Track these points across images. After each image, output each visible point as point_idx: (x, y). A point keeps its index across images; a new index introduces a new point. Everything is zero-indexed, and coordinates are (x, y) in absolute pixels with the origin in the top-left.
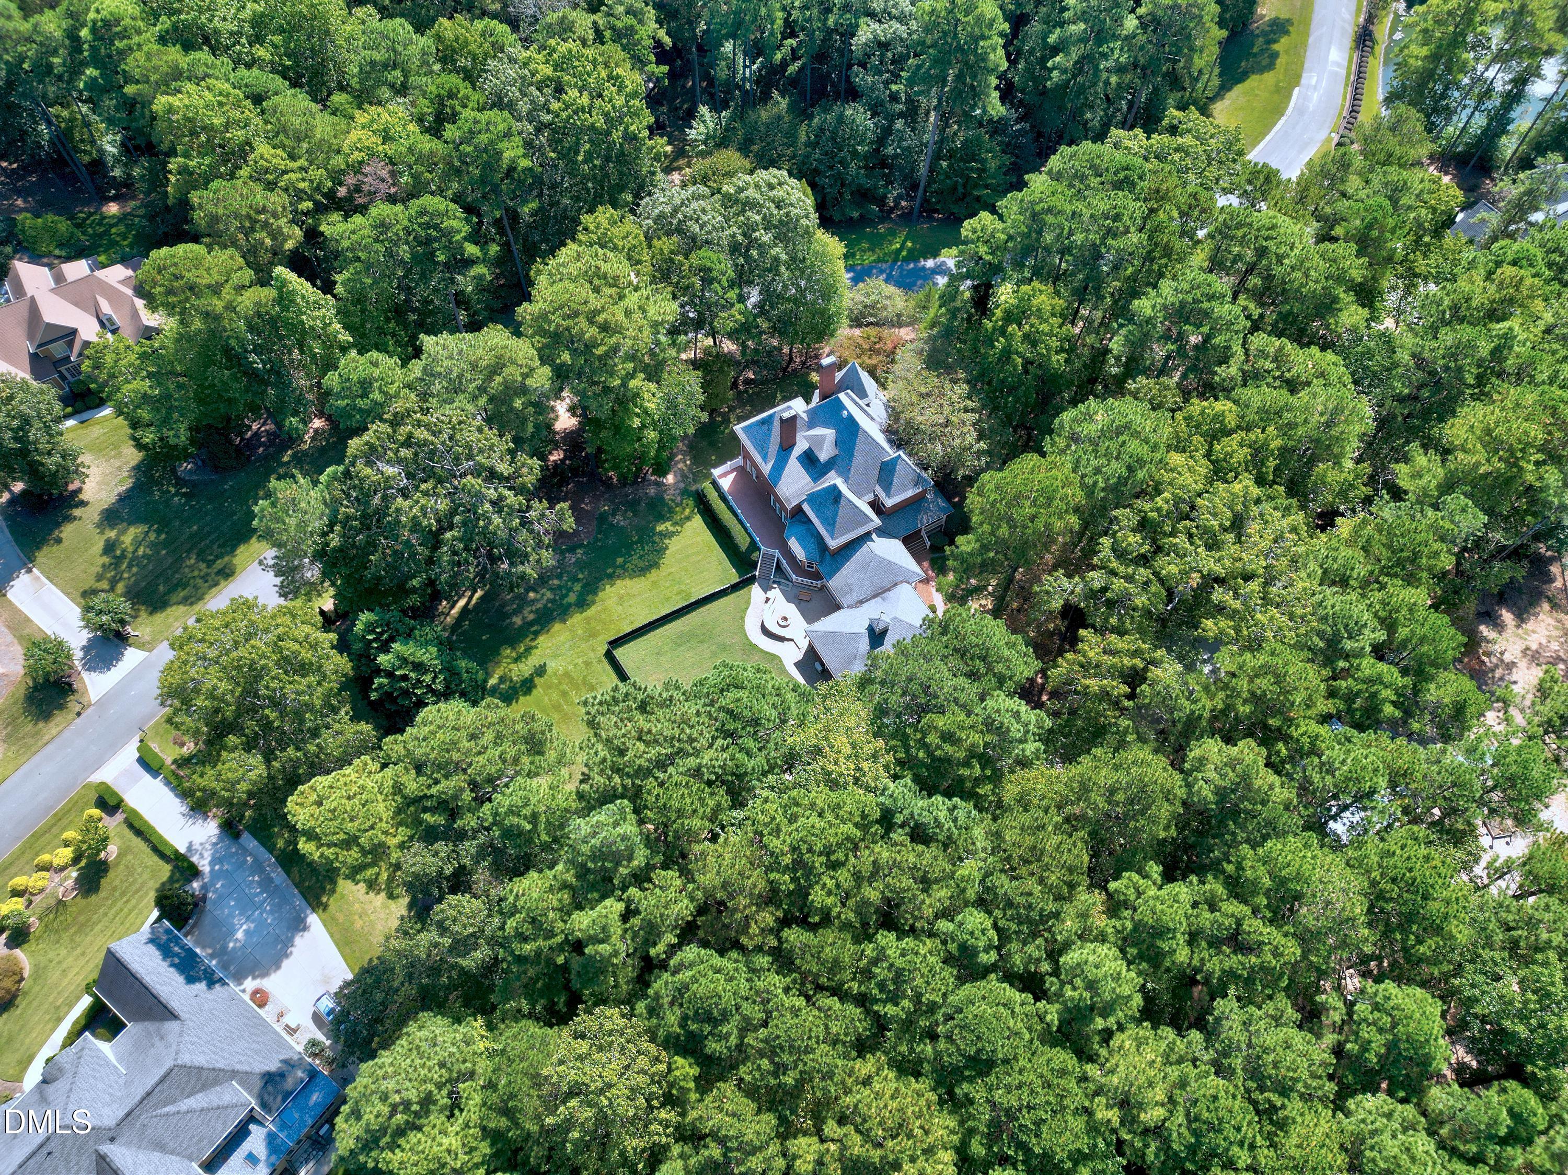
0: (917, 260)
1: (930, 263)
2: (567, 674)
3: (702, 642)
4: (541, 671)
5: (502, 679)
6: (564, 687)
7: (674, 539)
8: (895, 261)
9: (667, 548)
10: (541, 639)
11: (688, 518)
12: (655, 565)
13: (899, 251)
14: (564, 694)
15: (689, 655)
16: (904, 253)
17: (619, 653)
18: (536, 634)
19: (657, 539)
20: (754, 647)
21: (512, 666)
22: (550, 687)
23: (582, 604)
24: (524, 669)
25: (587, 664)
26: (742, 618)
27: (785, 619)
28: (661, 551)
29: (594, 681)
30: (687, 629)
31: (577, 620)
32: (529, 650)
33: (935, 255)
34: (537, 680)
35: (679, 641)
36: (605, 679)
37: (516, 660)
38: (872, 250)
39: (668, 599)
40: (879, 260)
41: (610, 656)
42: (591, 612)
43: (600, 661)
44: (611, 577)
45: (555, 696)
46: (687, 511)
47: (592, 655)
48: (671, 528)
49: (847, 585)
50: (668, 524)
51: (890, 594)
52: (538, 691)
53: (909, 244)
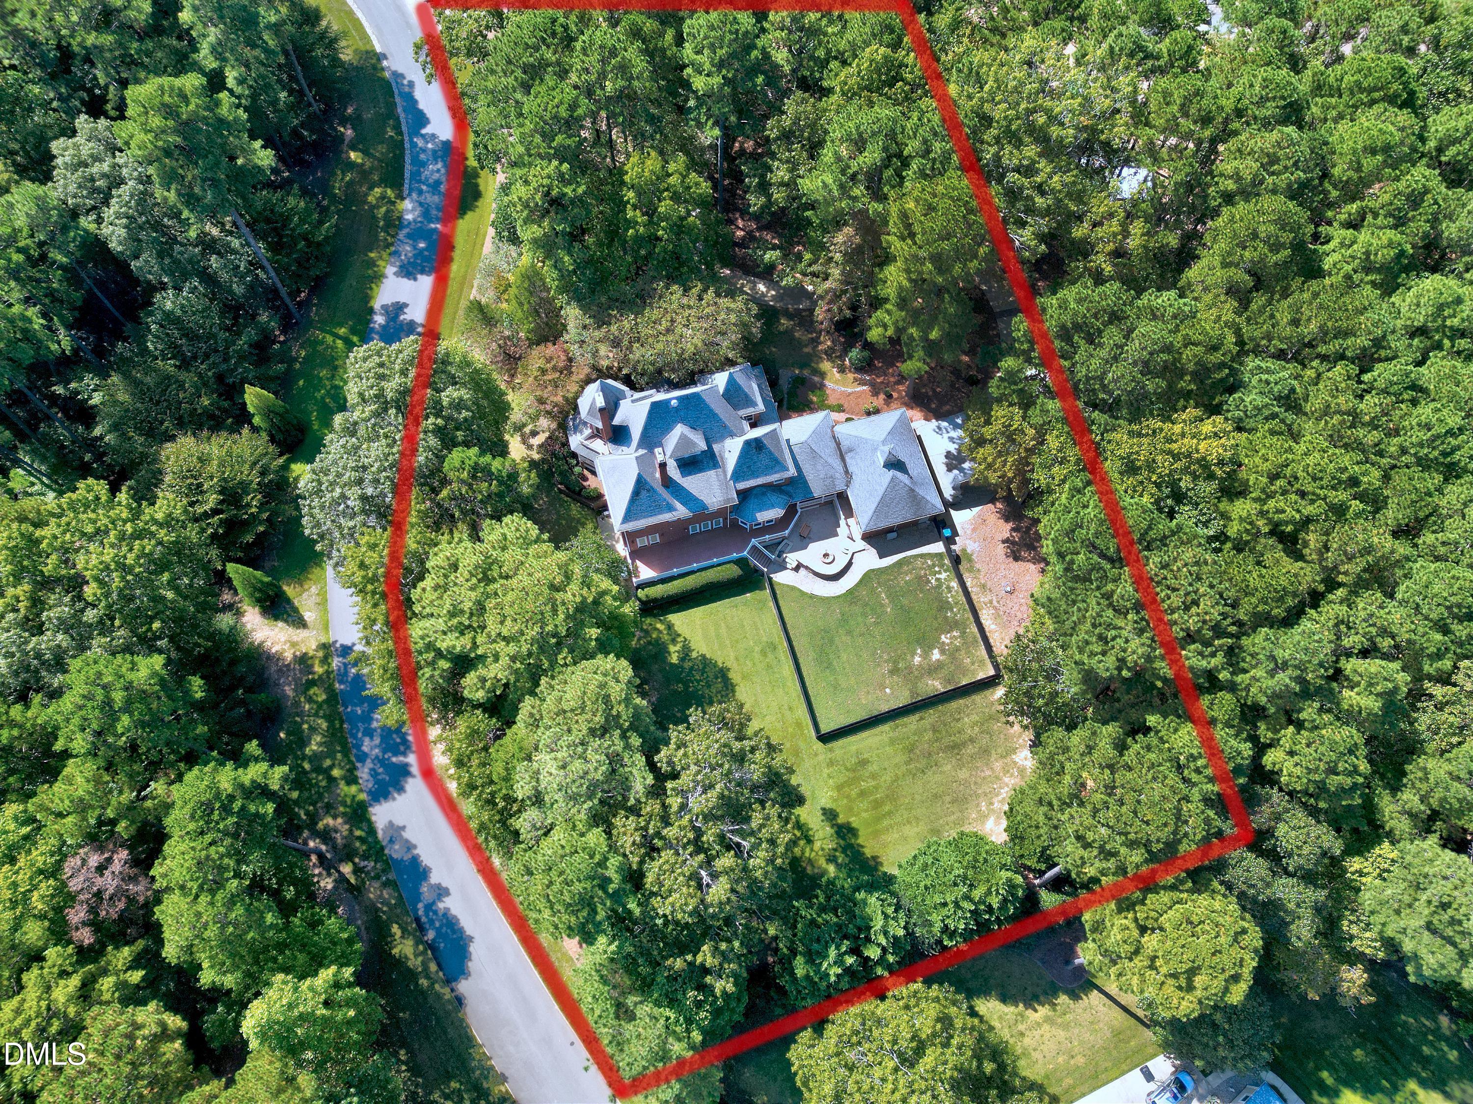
1: (380, 320)
2: (839, 788)
3: (831, 641)
4: (830, 815)
5: (832, 859)
6: (854, 793)
7: (693, 645)
9: (704, 656)
11: (670, 627)
12: (723, 674)
13: (348, 343)
14: (862, 794)
15: (844, 657)
16: (355, 339)
17: (825, 728)
19: (687, 665)
20: (850, 592)
21: (817, 845)
22: (850, 809)
24: (825, 836)
25: (831, 763)
26: (812, 596)
27: (826, 555)
28: (705, 662)
29: (854, 760)
30: (812, 655)
34: (841, 820)
35: (825, 663)
36: (854, 748)
37: (809, 841)
39: (769, 666)
41: (825, 738)
43: (831, 750)
45: (864, 805)
46: (659, 626)
47: (821, 758)
48: (678, 647)
49: (824, 479)
50: (672, 648)
51: (845, 444)
52: (855, 822)
53: (342, 331)
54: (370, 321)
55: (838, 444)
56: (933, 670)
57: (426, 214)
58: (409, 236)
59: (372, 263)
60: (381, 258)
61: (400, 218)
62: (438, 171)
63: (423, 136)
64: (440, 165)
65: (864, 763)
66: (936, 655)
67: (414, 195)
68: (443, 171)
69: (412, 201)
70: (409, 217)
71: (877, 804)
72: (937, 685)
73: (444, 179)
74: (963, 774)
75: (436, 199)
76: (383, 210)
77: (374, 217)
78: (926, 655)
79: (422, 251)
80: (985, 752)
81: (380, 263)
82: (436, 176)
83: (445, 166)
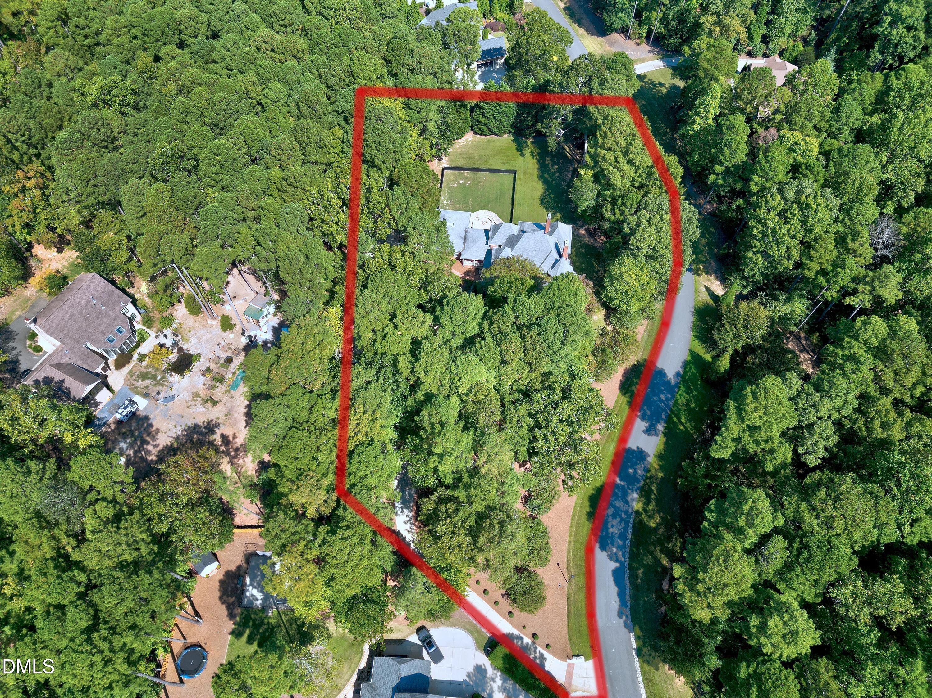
0: (666, 422)
1: (660, 427)
2: (515, 160)
3: (497, 197)
6: (512, 157)
8: (672, 411)
10: (535, 161)
12: (542, 204)
13: (679, 419)
14: (508, 156)
15: (494, 192)
16: (675, 419)
18: (538, 161)
19: (554, 211)
21: (531, 150)
22: (514, 154)
23: (540, 177)
24: (527, 152)
28: (548, 209)
29: (507, 164)
31: (536, 172)
32: (533, 156)
33: (665, 434)
34: (519, 153)
36: (505, 167)
37: (532, 152)
38: (687, 405)
40: (676, 403)
42: (536, 178)
44: (547, 190)
45: (509, 154)
51: (462, 241)
52: (515, 151)
53: (682, 428)
54: (666, 428)
55: (464, 243)
56: (465, 178)
57: (625, 494)
58: (638, 481)
59: (662, 467)
60: (656, 470)
61: (641, 496)
62: (613, 526)
63: (617, 561)
64: (611, 530)
65: (503, 163)
66: (461, 182)
67: (630, 511)
68: (609, 525)
69: (633, 507)
70: (635, 495)
71: (504, 153)
72: (467, 174)
73: (610, 519)
74: (471, 151)
75: (618, 503)
76: (651, 507)
77: (657, 505)
78: (465, 183)
79: (632, 467)
80: (461, 154)
81: (657, 467)
82: (615, 522)
83: (607, 529)
